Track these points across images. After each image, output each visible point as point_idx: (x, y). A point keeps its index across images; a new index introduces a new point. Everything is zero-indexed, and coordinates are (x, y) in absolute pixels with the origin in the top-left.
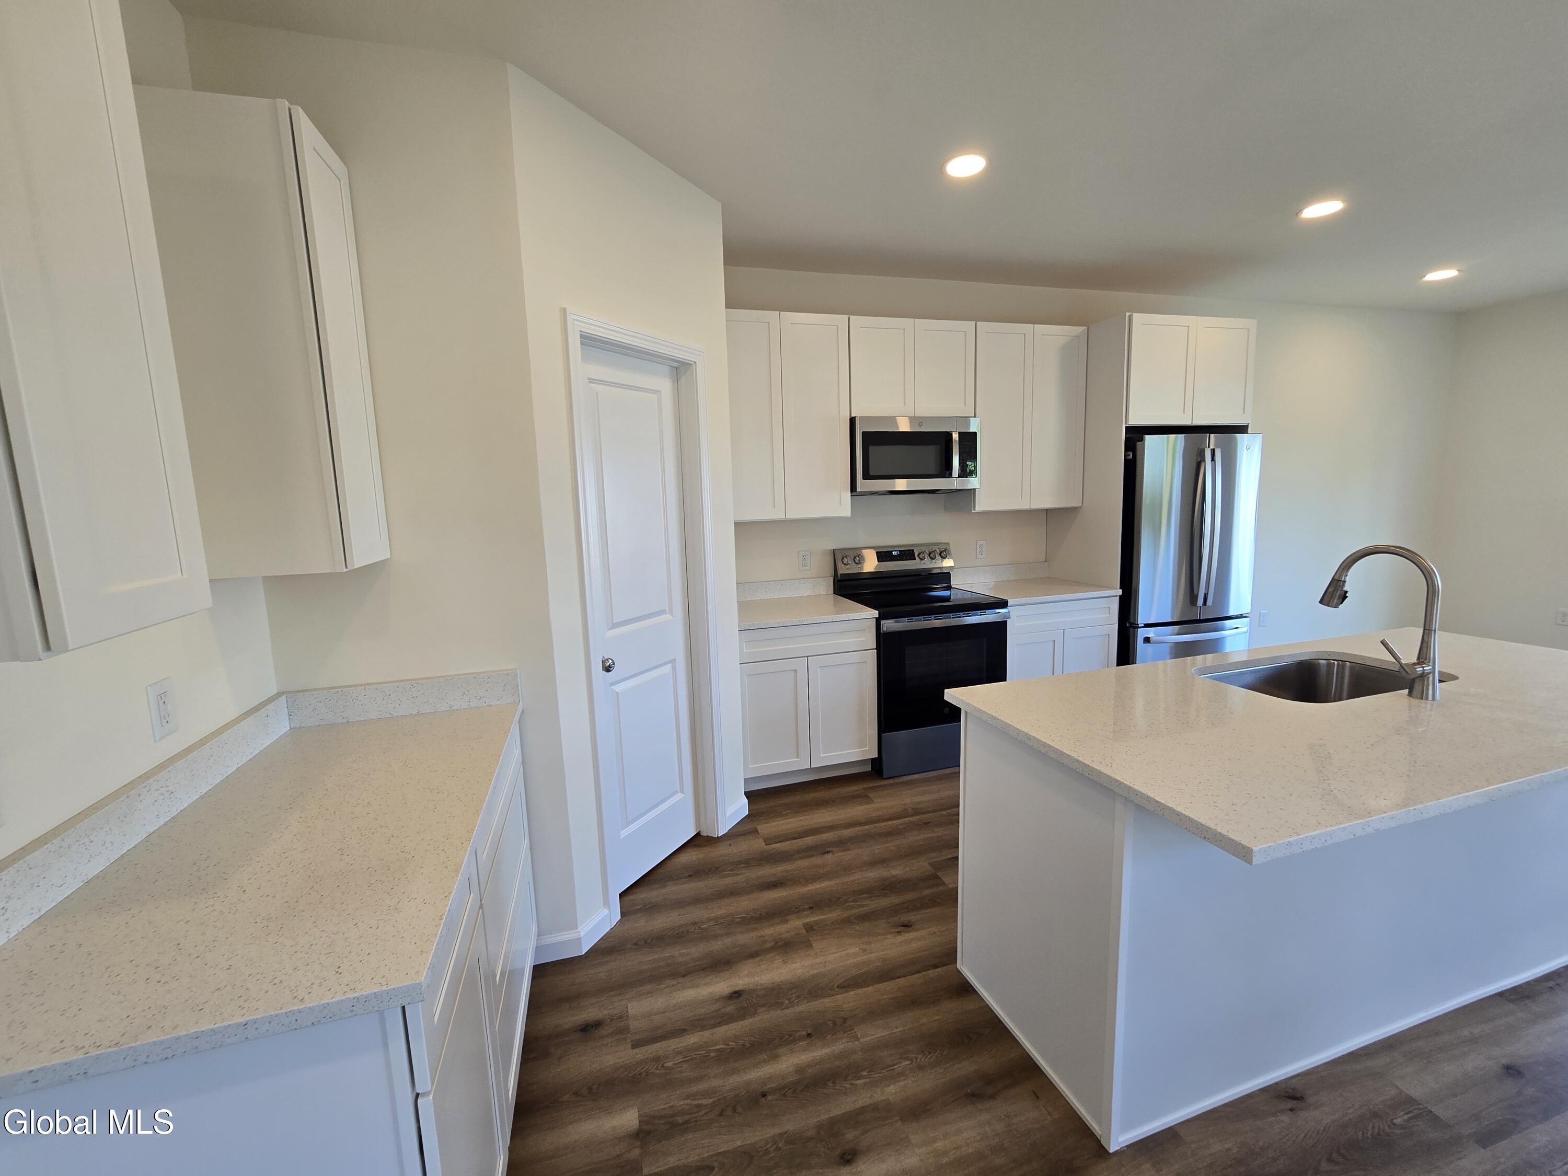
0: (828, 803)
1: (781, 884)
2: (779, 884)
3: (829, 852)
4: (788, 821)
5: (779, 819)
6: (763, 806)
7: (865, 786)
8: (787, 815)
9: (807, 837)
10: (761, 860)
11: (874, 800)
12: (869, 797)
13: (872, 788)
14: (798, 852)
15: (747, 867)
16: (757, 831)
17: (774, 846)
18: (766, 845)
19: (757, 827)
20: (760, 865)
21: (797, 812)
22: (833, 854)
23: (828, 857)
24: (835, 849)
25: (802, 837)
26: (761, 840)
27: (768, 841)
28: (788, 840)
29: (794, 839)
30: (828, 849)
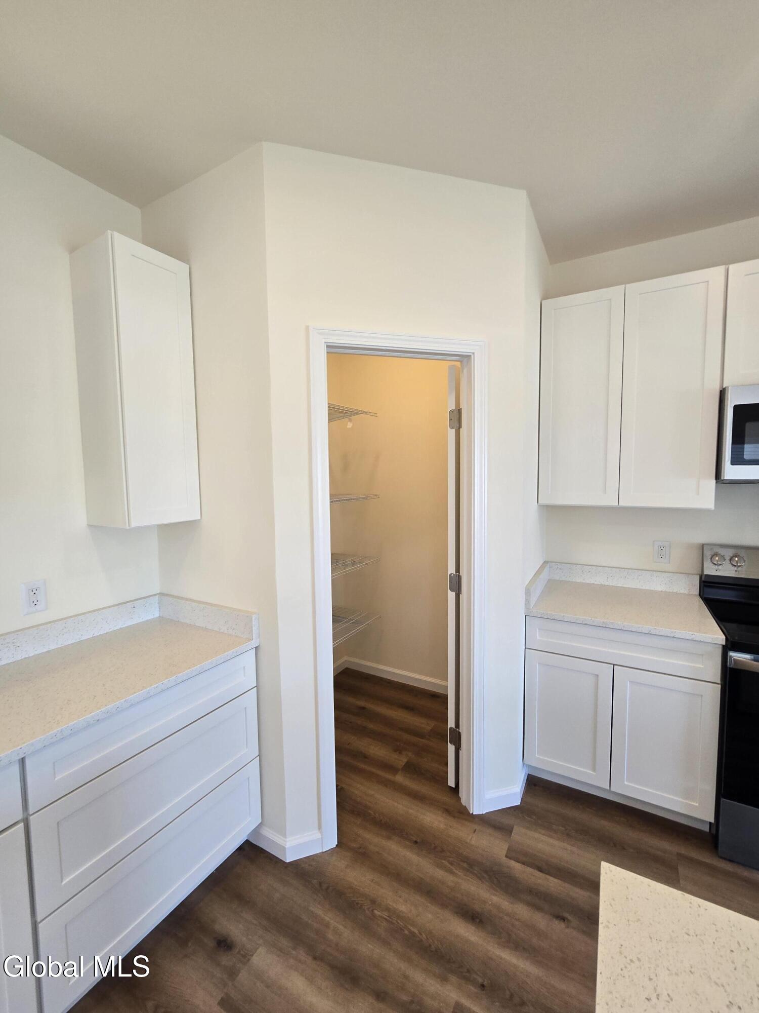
0: (615, 845)
1: (481, 922)
2: (478, 920)
3: (563, 919)
4: (551, 841)
5: (543, 832)
6: (541, 804)
7: (683, 851)
8: (555, 832)
9: (555, 877)
10: (486, 872)
11: (681, 882)
12: (678, 873)
13: (691, 860)
14: (530, 891)
15: (468, 870)
16: (511, 832)
17: (513, 863)
18: (506, 856)
19: (515, 827)
20: (480, 878)
21: (568, 835)
22: (567, 927)
23: (558, 925)
24: (575, 922)
25: (548, 873)
26: (505, 847)
27: (514, 854)
28: (531, 867)
29: (540, 870)
30: (567, 915)
